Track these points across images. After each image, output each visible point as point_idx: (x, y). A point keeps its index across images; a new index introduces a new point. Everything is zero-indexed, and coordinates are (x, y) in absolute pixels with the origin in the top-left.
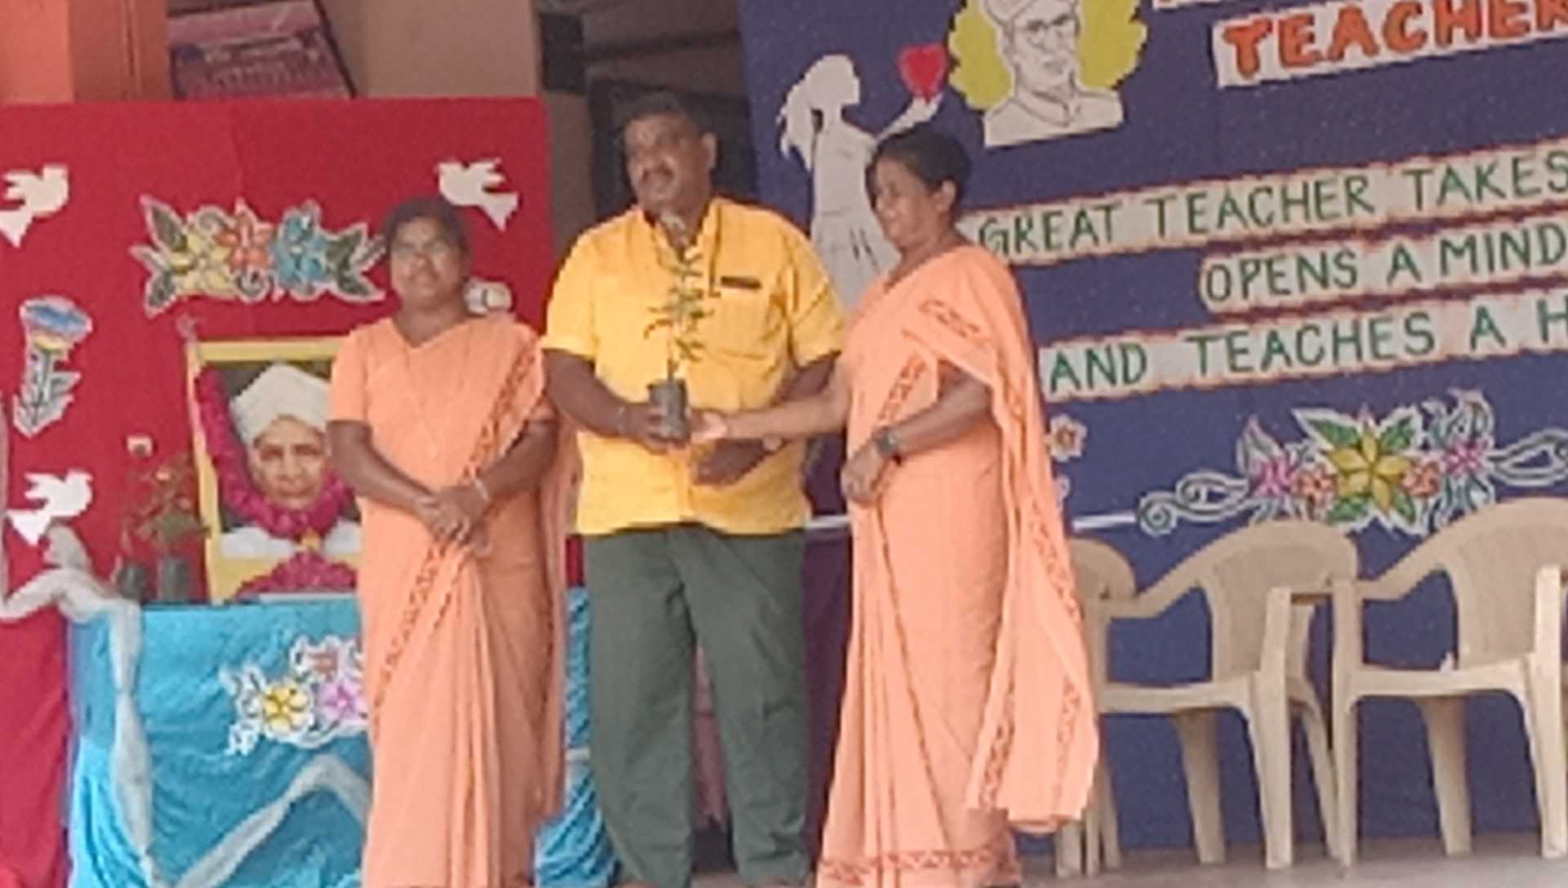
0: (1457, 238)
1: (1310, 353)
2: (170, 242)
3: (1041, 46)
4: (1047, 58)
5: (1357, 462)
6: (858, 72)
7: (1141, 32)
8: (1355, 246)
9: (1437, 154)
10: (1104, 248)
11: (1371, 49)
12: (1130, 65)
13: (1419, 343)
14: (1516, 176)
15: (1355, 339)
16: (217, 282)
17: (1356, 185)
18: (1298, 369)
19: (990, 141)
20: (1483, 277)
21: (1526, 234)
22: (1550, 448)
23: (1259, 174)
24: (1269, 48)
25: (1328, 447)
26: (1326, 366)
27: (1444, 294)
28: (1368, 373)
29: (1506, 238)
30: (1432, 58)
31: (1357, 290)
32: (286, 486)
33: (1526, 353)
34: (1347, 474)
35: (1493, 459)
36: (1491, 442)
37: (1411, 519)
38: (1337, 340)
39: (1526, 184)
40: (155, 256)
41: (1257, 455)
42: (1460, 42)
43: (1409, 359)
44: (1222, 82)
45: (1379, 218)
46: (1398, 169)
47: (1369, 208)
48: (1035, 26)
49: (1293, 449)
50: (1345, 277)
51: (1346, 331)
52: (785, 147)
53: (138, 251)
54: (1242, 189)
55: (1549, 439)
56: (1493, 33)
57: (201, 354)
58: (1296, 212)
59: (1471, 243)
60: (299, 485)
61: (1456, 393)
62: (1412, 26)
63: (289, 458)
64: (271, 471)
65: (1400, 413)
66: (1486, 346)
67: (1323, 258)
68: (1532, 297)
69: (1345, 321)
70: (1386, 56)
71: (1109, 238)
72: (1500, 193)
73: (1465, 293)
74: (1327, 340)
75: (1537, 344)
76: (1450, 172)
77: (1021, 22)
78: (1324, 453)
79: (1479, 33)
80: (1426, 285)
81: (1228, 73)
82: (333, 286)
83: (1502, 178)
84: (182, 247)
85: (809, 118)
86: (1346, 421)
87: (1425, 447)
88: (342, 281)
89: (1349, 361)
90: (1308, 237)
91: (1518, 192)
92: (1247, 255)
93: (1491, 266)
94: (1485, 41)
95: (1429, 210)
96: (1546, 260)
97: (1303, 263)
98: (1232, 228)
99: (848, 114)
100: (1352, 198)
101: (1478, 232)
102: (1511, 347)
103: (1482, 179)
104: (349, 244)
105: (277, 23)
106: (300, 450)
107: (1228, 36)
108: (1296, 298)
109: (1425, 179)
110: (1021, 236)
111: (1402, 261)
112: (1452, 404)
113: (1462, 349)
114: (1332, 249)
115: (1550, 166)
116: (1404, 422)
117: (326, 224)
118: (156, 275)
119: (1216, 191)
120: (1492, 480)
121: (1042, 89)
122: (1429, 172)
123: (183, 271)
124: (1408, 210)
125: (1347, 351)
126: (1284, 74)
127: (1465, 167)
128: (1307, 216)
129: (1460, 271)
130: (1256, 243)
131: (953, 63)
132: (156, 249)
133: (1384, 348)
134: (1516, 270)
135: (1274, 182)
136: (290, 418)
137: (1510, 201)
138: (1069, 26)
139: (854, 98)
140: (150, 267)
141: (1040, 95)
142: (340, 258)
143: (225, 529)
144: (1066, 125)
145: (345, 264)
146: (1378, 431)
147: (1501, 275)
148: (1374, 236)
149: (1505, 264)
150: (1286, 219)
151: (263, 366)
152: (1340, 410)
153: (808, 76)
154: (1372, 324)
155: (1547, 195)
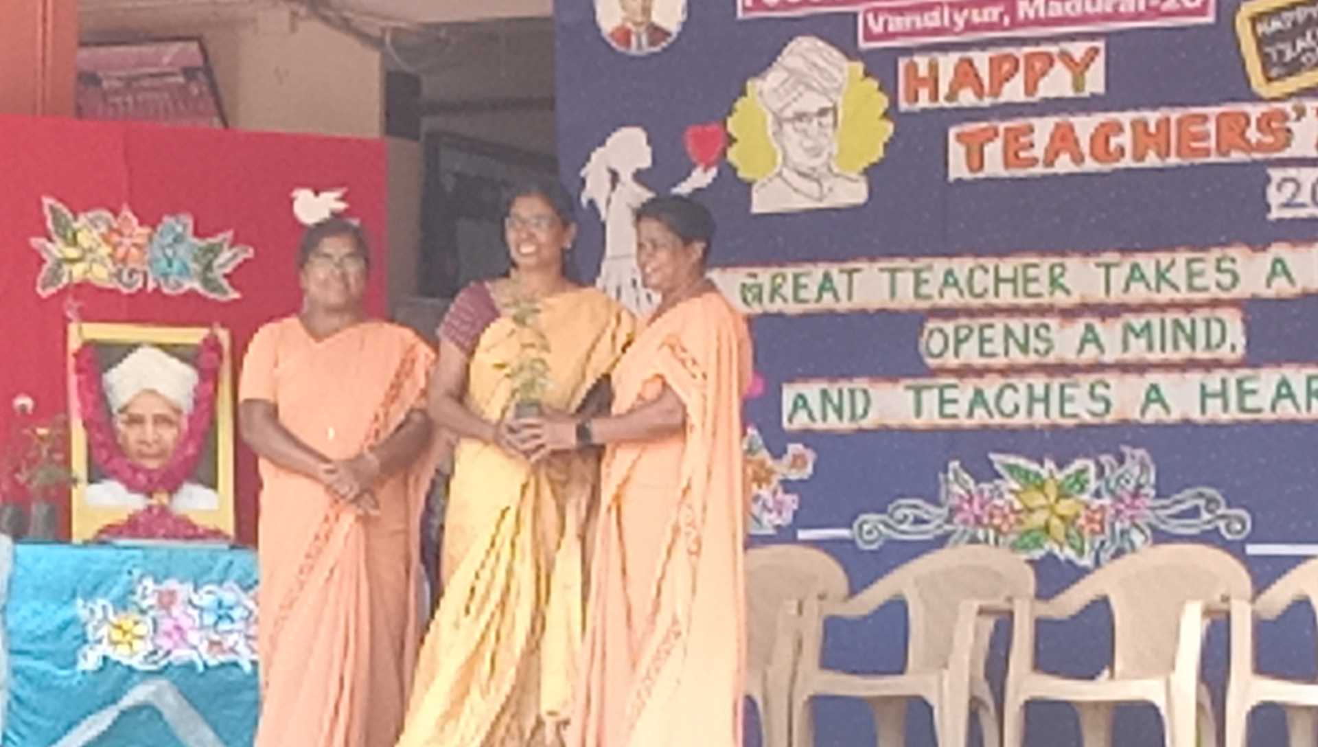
0: (1138, 322)
1: (1008, 407)
2: (64, 237)
3: (805, 132)
4: (808, 143)
5: (1039, 500)
6: (650, 141)
7: (890, 127)
8: (1053, 322)
9: (1125, 250)
10: (844, 305)
11: (1078, 158)
12: (878, 154)
13: (1099, 407)
14: (1191, 275)
15: (1046, 399)
16: (101, 274)
17: (1058, 270)
18: (998, 420)
19: (757, 207)
20: (1156, 356)
21: (1193, 322)
22: (1201, 503)
23: (978, 255)
24: (994, 151)
25: (1016, 486)
26: (1021, 419)
27: (1124, 368)
28: (1055, 428)
29: (1177, 324)
30: (1128, 170)
31: (1051, 359)
32: (145, 449)
33: (1187, 422)
34: (1031, 511)
35: (1153, 509)
36: (1153, 493)
37: (1081, 552)
38: (1032, 399)
39: (1198, 282)
40: (49, 245)
41: (957, 489)
42: (1152, 160)
43: (1088, 418)
44: (953, 175)
45: (1075, 299)
46: (1092, 261)
47: (1067, 292)
48: (800, 117)
49: (986, 486)
50: (1042, 346)
51: (1039, 391)
52: (584, 201)
53: (37, 242)
54: (962, 266)
55: (1201, 495)
56: (1179, 154)
57: (80, 333)
58: (1006, 289)
59: (1148, 326)
60: (155, 449)
61: (1126, 450)
62: (1114, 142)
63: (149, 427)
64: (131, 436)
65: (1078, 464)
66: (1154, 413)
67: (1026, 328)
68: (1195, 377)
69: (1039, 383)
70: (1090, 165)
71: (850, 297)
72: (1175, 287)
73: (1141, 368)
74: (1022, 398)
75: (1196, 415)
76: (1135, 267)
77: (789, 113)
78: (1012, 491)
79: (1168, 154)
80: (1108, 358)
81: (958, 168)
82: (197, 285)
83: (1178, 275)
84: (74, 243)
85: (607, 176)
86: (1034, 467)
87: (1097, 494)
88: (206, 282)
89: (1039, 417)
90: (1012, 311)
91: (1191, 287)
92: (963, 321)
93: (1163, 348)
94: (1173, 160)
95: (1116, 296)
96: (1208, 345)
97: (1009, 332)
98: (951, 298)
99: (639, 176)
100: (1054, 282)
101: (1155, 319)
102: (1175, 416)
103: (1161, 276)
104: (214, 251)
105: (166, 60)
106: (160, 420)
107: (959, 137)
108: (1000, 361)
109: (1113, 271)
110: (775, 291)
111: (1090, 337)
112: (1121, 460)
113: (1135, 415)
114: (1034, 322)
115: (1219, 269)
116: (1083, 471)
117: (197, 233)
118: (50, 263)
119: (941, 265)
120: (1150, 526)
121: (804, 169)
122: (1117, 265)
123: (73, 261)
124: (1098, 295)
125: (1039, 408)
126: (1003, 173)
127: (1147, 263)
128: (1015, 293)
129: (1138, 349)
130: (970, 313)
131: (731, 140)
132: (50, 239)
133: (1069, 409)
134: (1185, 351)
135: (990, 263)
136: (153, 392)
137: (1183, 295)
138: (828, 119)
139: (646, 162)
140: (44, 255)
141: (802, 174)
142: (205, 261)
143: (91, 481)
144: (820, 200)
145: (208, 267)
146: (1060, 476)
147: (1171, 355)
148: (1069, 314)
149: (1176, 346)
150: (997, 294)
151: (132, 347)
152: (1029, 457)
153: (609, 142)
154: (1062, 387)
155: (1215, 292)
